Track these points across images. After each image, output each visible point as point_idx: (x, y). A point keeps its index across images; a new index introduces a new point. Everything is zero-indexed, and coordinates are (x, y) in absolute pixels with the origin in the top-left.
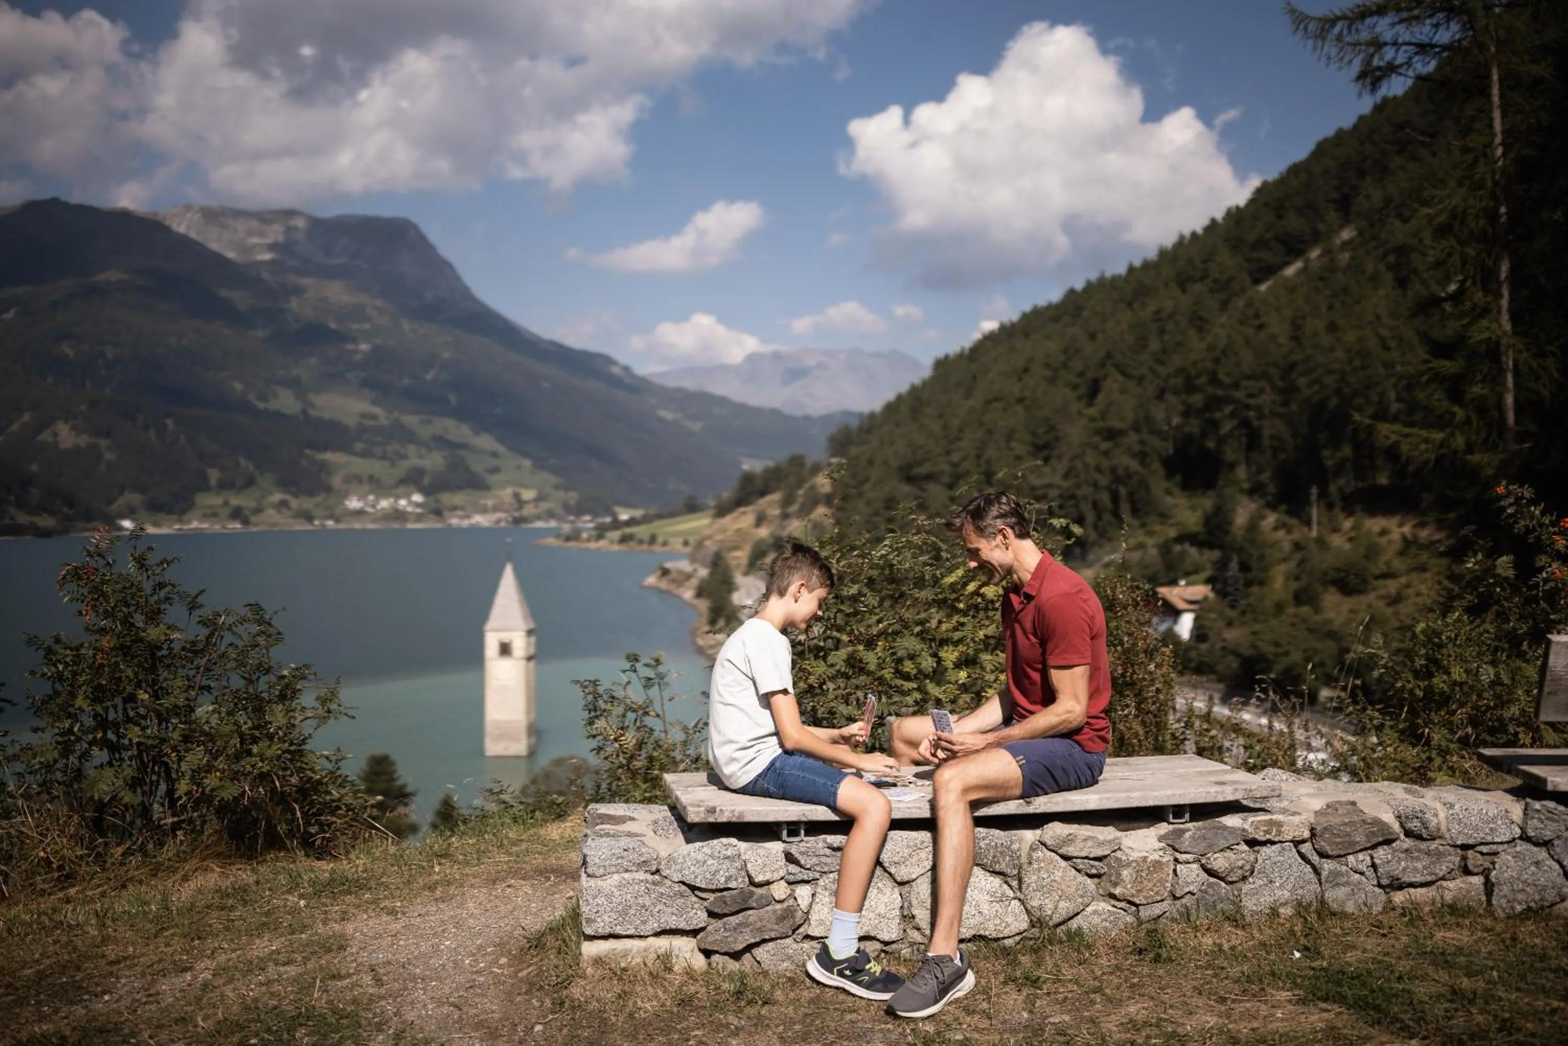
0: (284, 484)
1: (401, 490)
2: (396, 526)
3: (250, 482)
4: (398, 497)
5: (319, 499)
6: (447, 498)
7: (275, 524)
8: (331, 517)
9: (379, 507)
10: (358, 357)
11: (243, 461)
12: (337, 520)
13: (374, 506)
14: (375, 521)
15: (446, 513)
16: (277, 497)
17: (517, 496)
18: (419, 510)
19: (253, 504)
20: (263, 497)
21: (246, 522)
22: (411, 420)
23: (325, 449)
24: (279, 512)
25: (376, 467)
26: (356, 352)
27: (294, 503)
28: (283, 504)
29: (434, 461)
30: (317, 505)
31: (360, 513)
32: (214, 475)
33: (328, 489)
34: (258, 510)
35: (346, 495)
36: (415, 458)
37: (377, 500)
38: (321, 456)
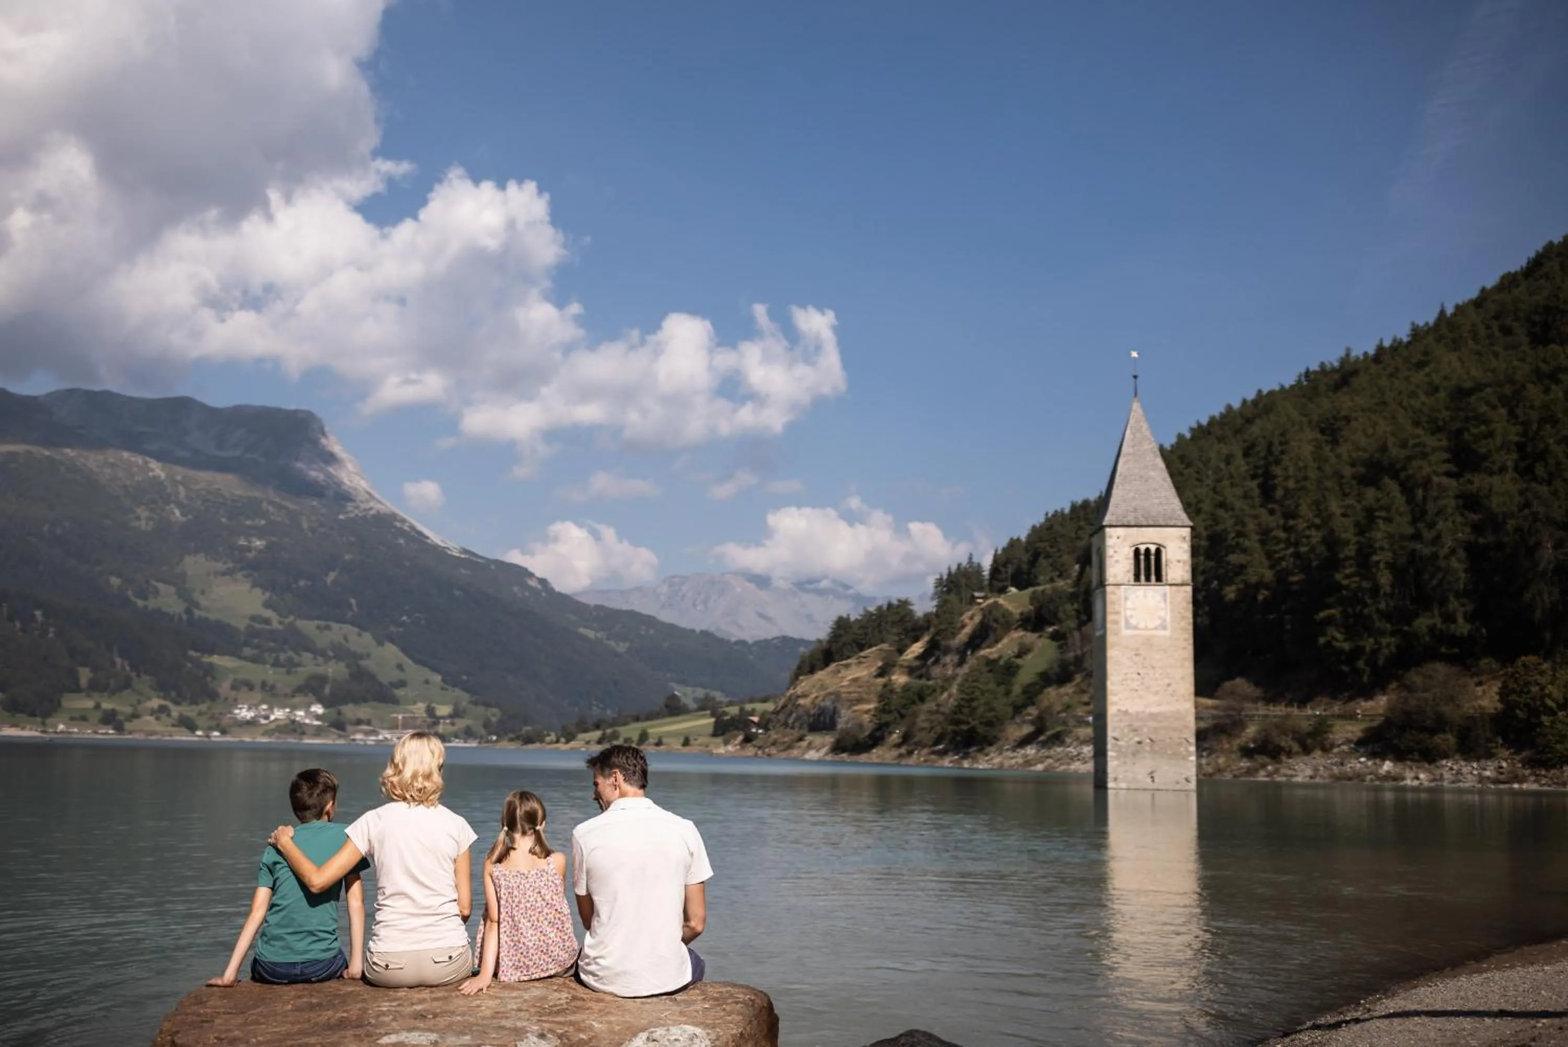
0: (162, 688)
1: (298, 699)
2: (291, 740)
3: (127, 685)
4: (294, 708)
5: (203, 707)
6: (350, 711)
7: (152, 733)
8: (217, 728)
9: (272, 718)
10: (251, 555)
11: (118, 660)
12: (224, 732)
13: (267, 718)
14: (267, 733)
15: (350, 728)
16: (155, 703)
17: (430, 711)
18: (316, 723)
19: (128, 710)
20: (139, 702)
21: (119, 728)
22: (308, 626)
23: (211, 652)
24: (157, 719)
25: (270, 674)
26: (249, 549)
27: (175, 711)
28: (163, 709)
29: (335, 670)
30: (200, 714)
31: (251, 724)
32: (85, 675)
33: (213, 696)
34: (135, 716)
35: (235, 703)
36: (309, 666)
37: (271, 709)
38: (206, 659)
